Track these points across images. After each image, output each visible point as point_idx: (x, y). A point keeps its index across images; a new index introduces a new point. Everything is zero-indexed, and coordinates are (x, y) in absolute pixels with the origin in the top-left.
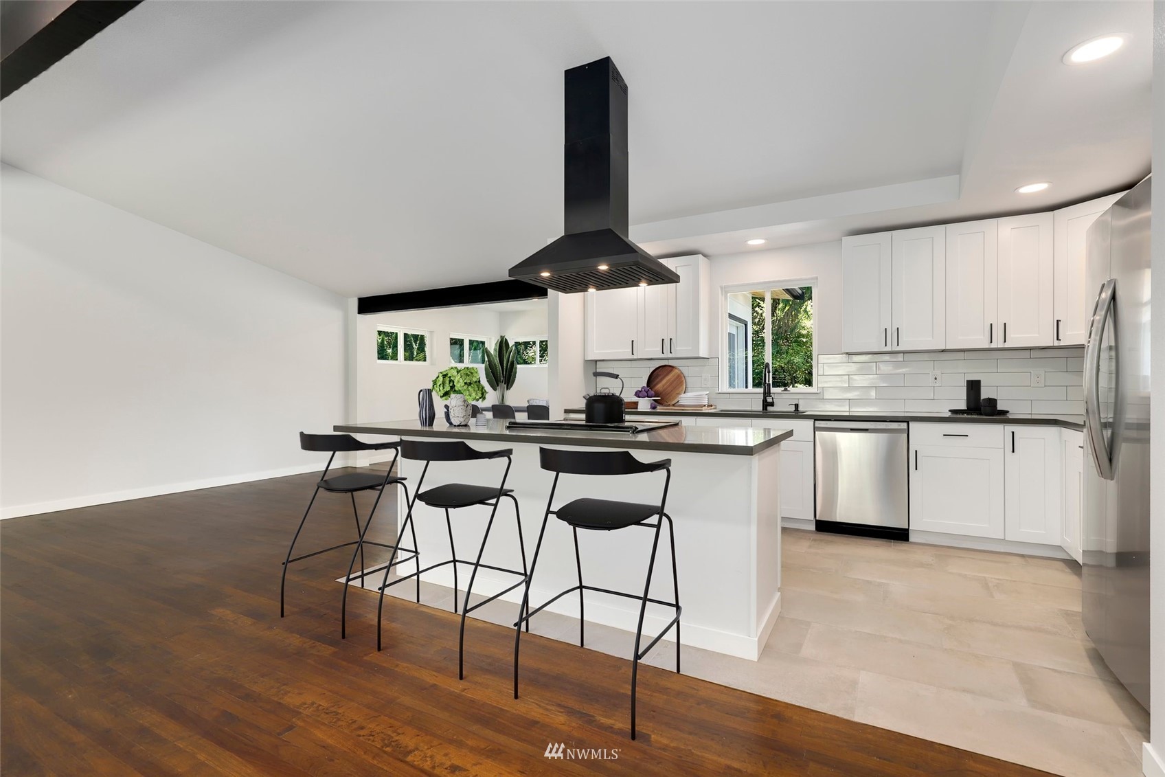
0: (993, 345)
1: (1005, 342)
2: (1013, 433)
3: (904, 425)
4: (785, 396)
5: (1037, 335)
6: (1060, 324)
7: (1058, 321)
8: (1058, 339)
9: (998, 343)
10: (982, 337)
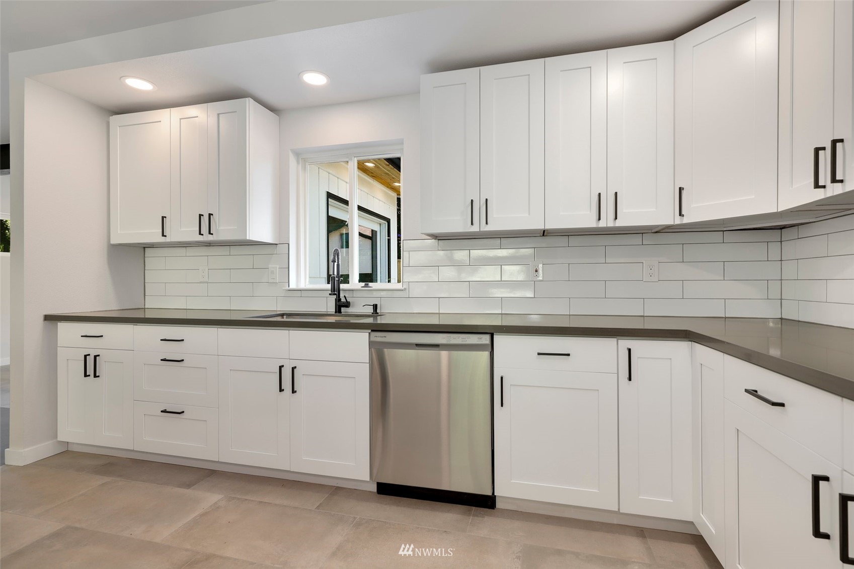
0: (602, 224)
1: (616, 218)
2: (629, 350)
3: (486, 339)
4: (365, 294)
5: (655, 210)
6: (684, 193)
7: (681, 189)
8: (681, 214)
9: (607, 221)
10: (589, 213)
